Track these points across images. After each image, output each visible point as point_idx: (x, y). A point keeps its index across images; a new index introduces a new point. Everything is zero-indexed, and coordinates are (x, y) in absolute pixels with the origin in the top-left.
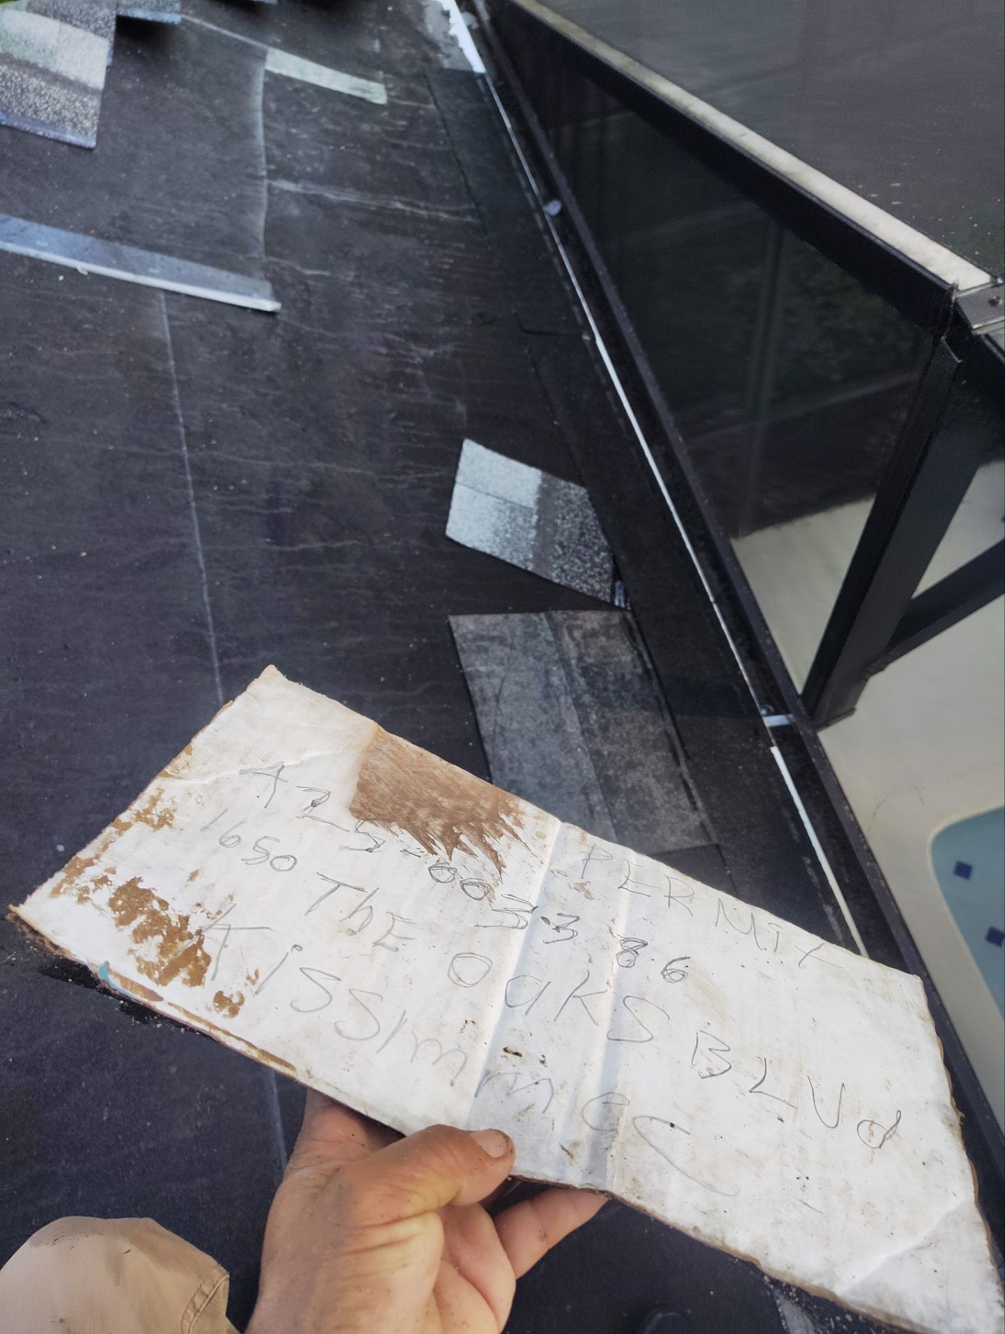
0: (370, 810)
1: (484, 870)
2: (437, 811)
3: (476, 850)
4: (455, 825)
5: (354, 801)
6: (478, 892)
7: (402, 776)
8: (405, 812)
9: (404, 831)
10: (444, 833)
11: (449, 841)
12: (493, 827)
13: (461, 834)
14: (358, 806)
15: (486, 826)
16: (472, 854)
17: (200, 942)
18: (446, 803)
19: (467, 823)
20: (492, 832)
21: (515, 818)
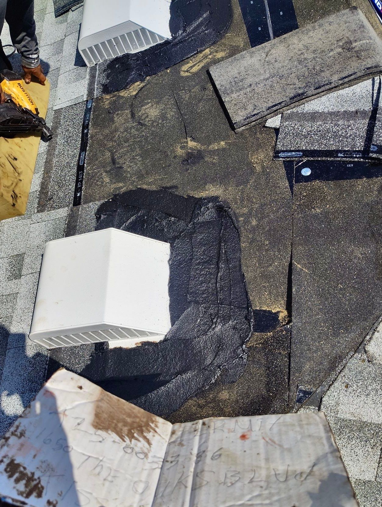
0: (100, 425)
1: (144, 447)
2: (125, 424)
3: (141, 439)
4: (132, 429)
5: (94, 422)
6: (142, 456)
7: (112, 410)
8: (113, 425)
9: (113, 433)
10: (128, 433)
11: (130, 436)
12: (147, 429)
13: (135, 433)
14: (95, 424)
15: (144, 429)
16: (139, 441)
17: (40, 482)
18: (129, 420)
19: (137, 428)
20: (147, 431)
21: (155, 424)
